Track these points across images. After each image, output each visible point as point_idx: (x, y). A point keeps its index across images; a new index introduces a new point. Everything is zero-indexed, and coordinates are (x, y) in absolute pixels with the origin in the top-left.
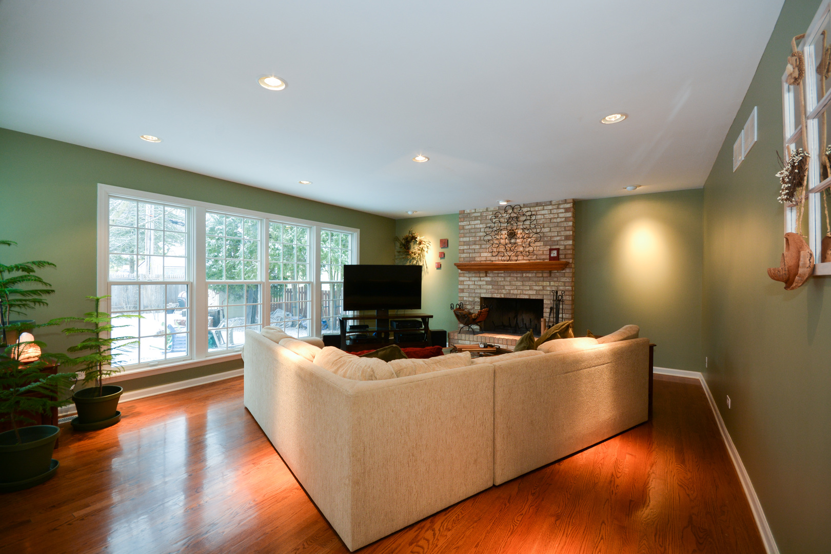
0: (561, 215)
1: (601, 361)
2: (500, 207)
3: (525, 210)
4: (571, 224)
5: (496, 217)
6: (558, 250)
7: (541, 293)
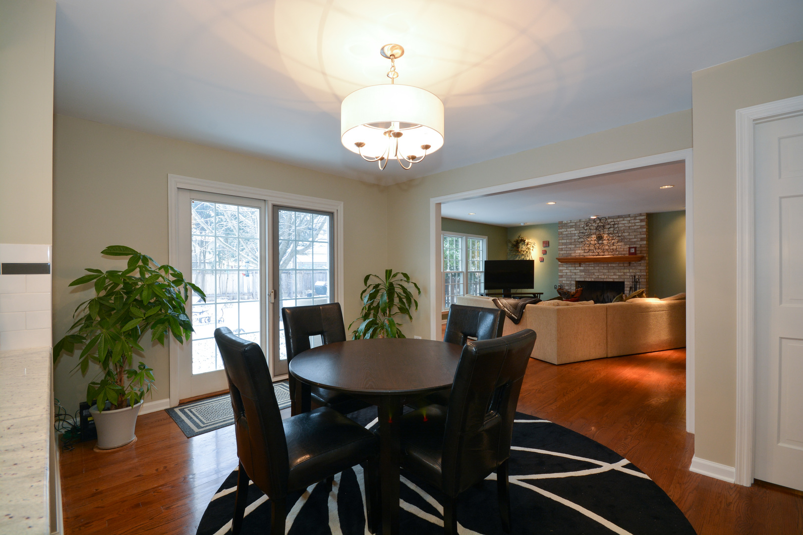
0: (637, 224)
1: (662, 309)
2: (590, 219)
3: (609, 220)
4: (645, 230)
5: (587, 226)
6: (635, 248)
7: (622, 277)
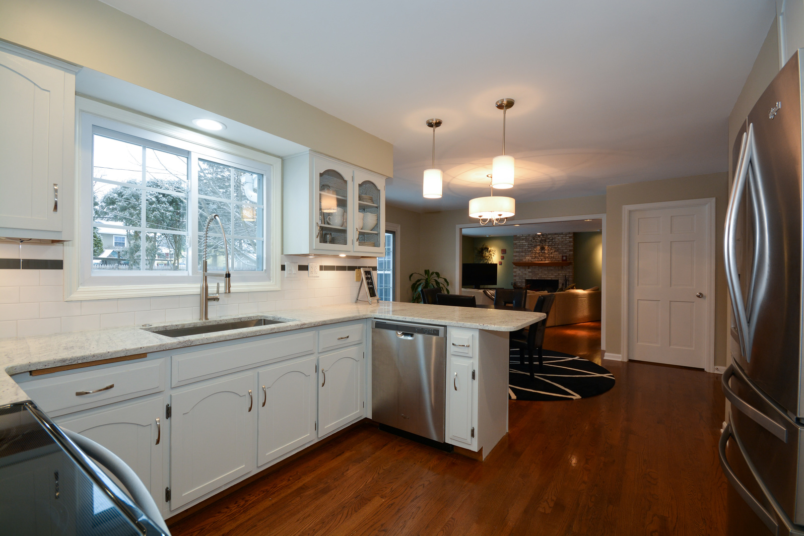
0: (567, 240)
1: (585, 296)
2: (536, 235)
3: (549, 236)
4: (572, 244)
5: (534, 239)
6: (566, 256)
7: (557, 277)
